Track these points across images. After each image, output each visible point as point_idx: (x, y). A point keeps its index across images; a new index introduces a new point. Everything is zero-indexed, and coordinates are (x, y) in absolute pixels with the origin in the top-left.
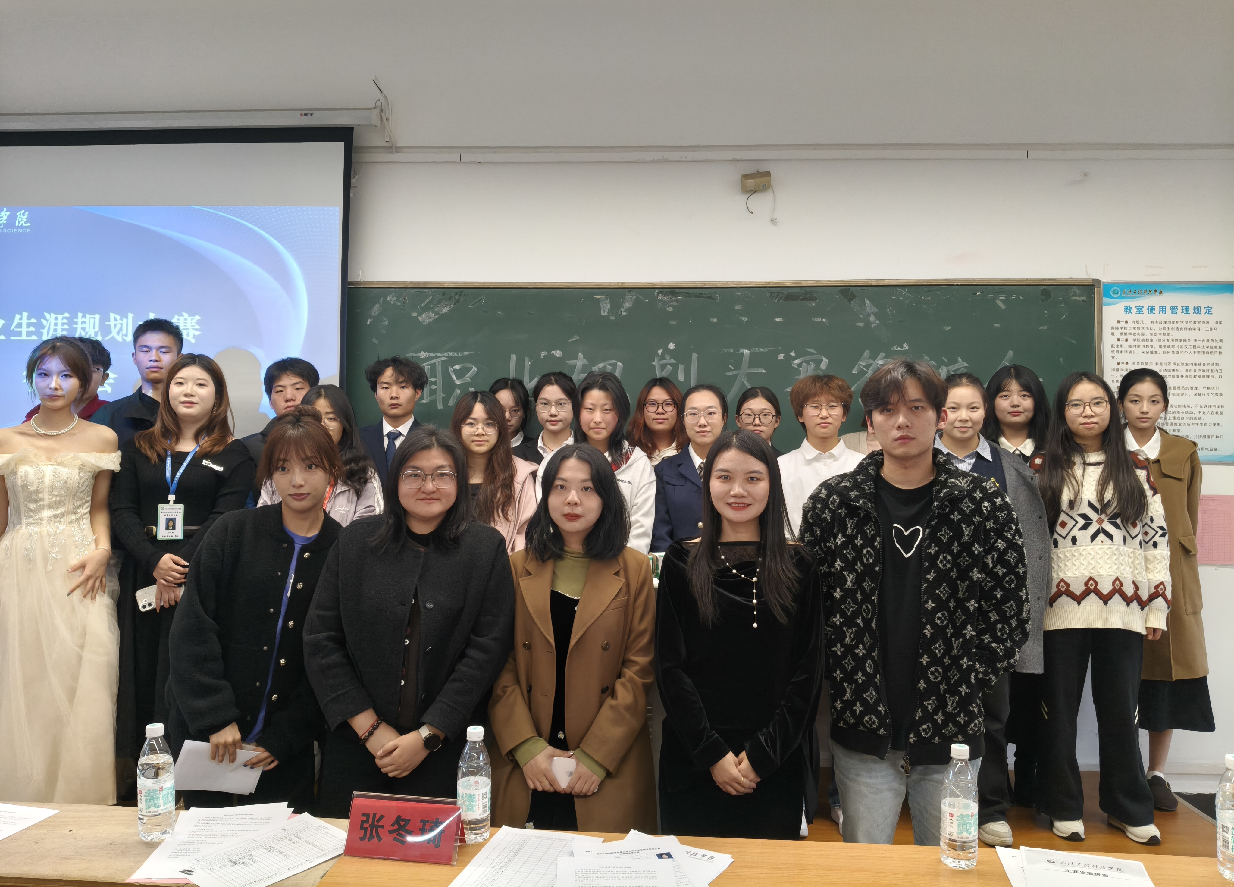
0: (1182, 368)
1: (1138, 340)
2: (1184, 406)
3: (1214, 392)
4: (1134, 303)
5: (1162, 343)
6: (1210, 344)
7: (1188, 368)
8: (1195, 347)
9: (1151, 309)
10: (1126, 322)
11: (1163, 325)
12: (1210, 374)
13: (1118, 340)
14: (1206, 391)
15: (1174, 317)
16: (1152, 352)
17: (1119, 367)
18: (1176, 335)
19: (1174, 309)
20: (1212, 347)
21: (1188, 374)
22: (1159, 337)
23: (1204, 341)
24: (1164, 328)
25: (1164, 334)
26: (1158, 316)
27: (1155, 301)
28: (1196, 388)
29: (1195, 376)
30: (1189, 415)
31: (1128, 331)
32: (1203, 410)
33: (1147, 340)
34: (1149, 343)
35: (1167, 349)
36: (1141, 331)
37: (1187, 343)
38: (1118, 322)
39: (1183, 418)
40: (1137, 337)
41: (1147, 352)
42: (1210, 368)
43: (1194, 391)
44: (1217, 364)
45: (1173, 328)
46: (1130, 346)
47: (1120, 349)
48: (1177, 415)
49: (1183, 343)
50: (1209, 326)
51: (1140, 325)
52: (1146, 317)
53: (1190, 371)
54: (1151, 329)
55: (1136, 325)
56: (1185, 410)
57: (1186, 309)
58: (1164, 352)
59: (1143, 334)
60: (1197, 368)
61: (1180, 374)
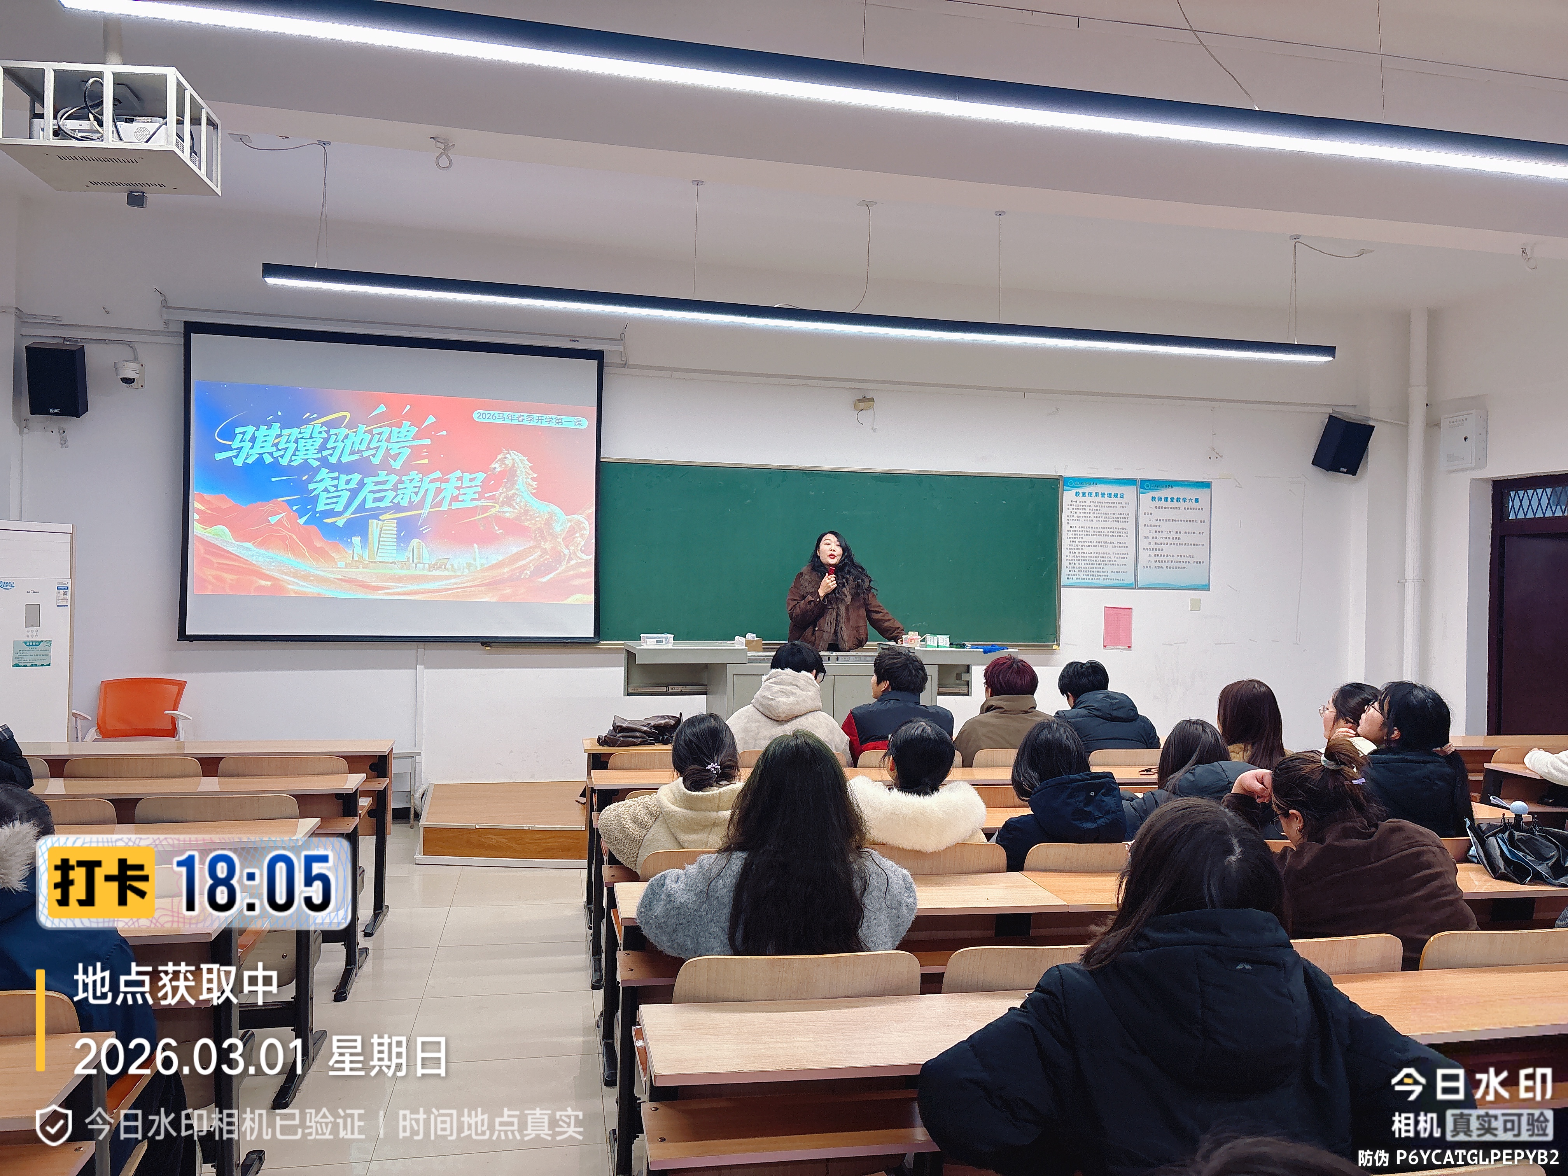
0: (1106, 531)
1: (1083, 513)
2: (1106, 553)
3: (1123, 545)
4: (1080, 491)
5: (1095, 515)
6: (1122, 516)
7: (1110, 530)
8: (1113, 518)
9: (1090, 494)
10: (1076, 502)
11: (1097, 504)
12: (1121, 534)
13: (1071, 512)
14: (1119, 545)
15: (1103, 500)
16: (1090, 520)
17: (1072, 529)
18: (1103, 510)
19: (1103, 495)
20: (1123, 518)
21: (1109, 534)
22: (1094, 511)
23: (1119, 514)
24: (1097, 506)
25: (1097, 510)
26: (1093, 498)
27: (1093, 489)
28: (1113, 543)
29: (1113, 536)
30: (1109, 559)
31: (1077, 507)
32: (1116, 556)
33: (1087, 513)
34: (1089, 515)
35: (1098, 519)
36: (1084, 507)
37: (1109, 516)
38: (1072, 501)
39: (1105, 561)
40: (1082, 511)
41: (1087, 520)
42: (1122, 530)
43: (1112, 544)
44: (1125, 529)
45: (1102, 506)
46: (1078, 517)
47: (1072, 518)
48: (1102, 559)
49: (1107, 516)
50: (1122, 505)
51: (1084, 504)
52: (1087, 499)
53: (1111, 532)
54: (1090, 506)
55: (1082, 504)
56: (1106, 556)
57: (1110, 495)
58: (1097, 521)
59: (1085, 509)
60: (1114, 530)
61: (1105, 534)
